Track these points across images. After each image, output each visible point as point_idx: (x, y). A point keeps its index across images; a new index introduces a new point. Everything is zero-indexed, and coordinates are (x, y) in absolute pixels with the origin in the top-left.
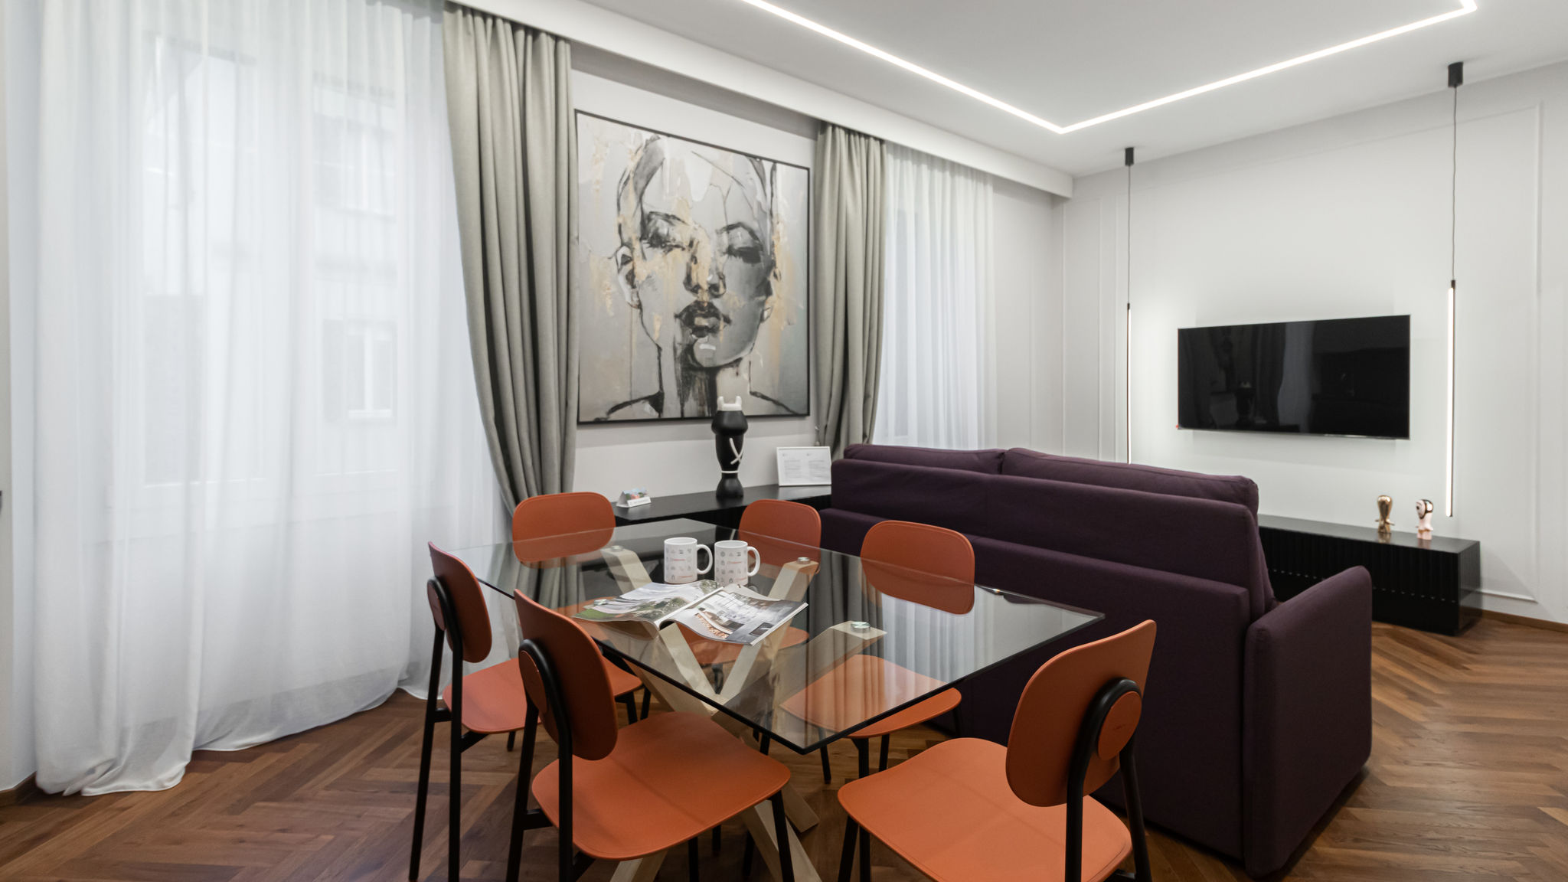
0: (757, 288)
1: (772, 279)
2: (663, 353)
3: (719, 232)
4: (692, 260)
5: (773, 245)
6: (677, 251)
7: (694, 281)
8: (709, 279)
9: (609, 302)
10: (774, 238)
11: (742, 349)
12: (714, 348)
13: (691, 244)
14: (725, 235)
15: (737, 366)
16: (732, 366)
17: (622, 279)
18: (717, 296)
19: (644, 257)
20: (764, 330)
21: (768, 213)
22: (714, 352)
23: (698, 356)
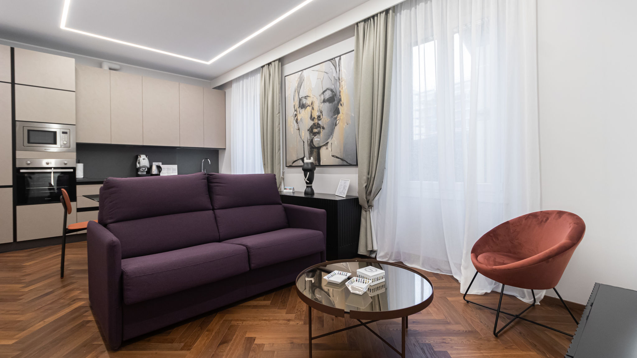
0: (334, 112)
1: (340, 107)
2: (305, 143)
3: (320, 96)
4: (312, 109)
5: (340, 92)
6: (308, 107)
7: (313, 116)
8: (317, 114)
9: (292, 129)
10: (340, 89)
11: (329, 138)
12: (319, 140)
13: (312, 104)
14: (322, 96)
15: (327, 145)
16: (325, 146)
17: (295, 122)
18: (320, 120)
19: (300, 113)
20: (337, 128)
21: (338, 79)
22: (319, 141)
23: (314, 143)
